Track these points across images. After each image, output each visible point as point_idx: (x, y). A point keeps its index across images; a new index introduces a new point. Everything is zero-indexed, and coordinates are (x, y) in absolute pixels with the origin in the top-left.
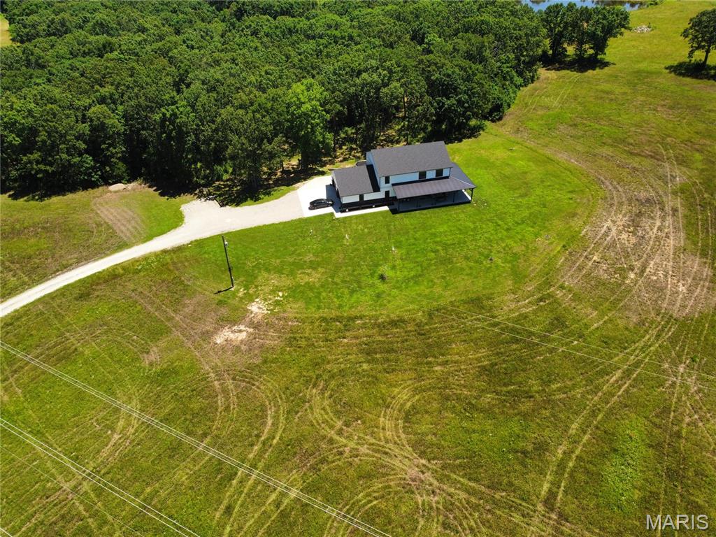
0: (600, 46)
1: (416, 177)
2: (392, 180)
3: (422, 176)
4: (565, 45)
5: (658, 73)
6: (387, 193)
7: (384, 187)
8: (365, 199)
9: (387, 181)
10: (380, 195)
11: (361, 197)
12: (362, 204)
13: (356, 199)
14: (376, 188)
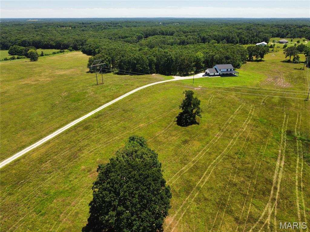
0: (262, 57)
1: (226, 70)
2: (221, 71)
3: (227, 70)
4: (253, 56)
5: (278, 62)
6: (220, 73)
7: (219, 72)
8: (215, 74)
9: (220, 71)
10: (218, 74)
11: (214, 74)
12: (214, 75)
13: (213, 74)
14: (217, 72)
